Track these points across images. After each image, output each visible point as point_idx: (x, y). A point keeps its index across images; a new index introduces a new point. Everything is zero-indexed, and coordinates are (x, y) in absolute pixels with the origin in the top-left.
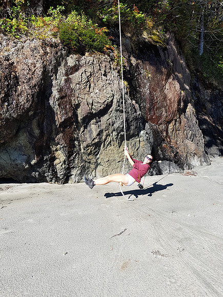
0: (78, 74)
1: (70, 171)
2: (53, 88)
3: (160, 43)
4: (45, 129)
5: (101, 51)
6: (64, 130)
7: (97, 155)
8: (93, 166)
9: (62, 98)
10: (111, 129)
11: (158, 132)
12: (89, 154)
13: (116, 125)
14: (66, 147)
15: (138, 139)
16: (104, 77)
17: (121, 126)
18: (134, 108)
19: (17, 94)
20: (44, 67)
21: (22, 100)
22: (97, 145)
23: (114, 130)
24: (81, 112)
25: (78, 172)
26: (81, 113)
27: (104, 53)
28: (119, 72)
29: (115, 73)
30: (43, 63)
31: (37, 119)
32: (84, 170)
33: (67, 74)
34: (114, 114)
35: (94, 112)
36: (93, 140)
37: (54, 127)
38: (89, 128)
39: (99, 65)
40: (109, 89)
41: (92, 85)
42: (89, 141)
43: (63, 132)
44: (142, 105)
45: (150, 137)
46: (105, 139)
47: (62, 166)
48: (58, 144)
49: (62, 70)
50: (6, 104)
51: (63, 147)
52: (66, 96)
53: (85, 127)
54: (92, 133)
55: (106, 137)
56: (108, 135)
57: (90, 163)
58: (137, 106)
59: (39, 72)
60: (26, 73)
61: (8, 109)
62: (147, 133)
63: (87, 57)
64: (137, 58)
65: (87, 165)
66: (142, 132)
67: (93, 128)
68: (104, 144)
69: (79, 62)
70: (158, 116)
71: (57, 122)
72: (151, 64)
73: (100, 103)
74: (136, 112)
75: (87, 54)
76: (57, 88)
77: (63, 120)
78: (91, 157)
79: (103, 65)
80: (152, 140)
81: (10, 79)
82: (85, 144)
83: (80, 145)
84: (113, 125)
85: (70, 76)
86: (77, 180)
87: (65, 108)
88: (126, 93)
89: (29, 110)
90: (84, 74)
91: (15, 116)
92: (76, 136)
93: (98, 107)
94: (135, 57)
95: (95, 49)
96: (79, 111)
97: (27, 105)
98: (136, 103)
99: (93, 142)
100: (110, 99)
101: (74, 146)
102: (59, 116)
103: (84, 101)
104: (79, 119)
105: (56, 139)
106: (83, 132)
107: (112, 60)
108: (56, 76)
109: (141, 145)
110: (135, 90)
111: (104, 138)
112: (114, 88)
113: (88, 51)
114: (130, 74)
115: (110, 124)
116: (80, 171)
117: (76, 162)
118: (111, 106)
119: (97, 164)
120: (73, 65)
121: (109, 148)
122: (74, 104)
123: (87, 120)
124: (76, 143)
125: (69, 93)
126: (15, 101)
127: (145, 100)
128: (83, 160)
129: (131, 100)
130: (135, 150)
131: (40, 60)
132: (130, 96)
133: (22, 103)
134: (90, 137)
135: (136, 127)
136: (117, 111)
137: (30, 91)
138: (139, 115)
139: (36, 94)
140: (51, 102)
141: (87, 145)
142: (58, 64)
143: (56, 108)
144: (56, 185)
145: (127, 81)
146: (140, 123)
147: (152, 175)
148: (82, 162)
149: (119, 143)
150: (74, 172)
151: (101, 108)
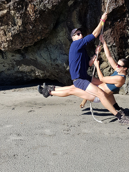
43: (111, 26)
47: (109, 71)
51: (111, 47)
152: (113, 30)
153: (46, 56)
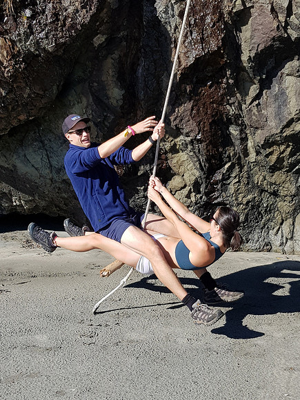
6: (195, 93)
12: (273, 169)
24: (252, 37)
31: (116, 56)
37: (166, 81)
38: (275, 88)
42: (273, 127)
43: (193, 96)
50: (28, 13)
51: (192, 142)
53: (265, 85)
57: (275, 194)
77: (191, 60)
82: (260, 137)
83: (244, 140)
96: (245, 33)
105: (172, 118)
106: (258, 97)
122: (230, 13)
124: (234, 131)
128: (252, 186)
140: (159, 7)
152: (196, 106)
153: (39, 160)
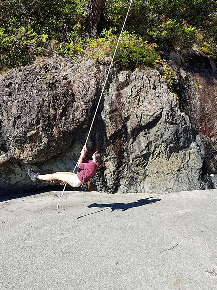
0: (128, 89)
1: (119, 182)
2: (105, 104)
3: (211, 54)
4: (97, 141)
5: (151, 66)
6: (114, 142)
7: (145, 166)
8: (141, 178)
9: (113, 112)
10: (160, 141)
11: (210, 144)
12: (137, 166)
13: (165, 138)
14: (115, 158)
15: (188, 152)
16: (153, 91)
17: (170, 138)
18: (184, 120)
19: (73, 109)
20: (98, 84)
21: (78, 114)
22: (146, 157)
23: (163, 142)
25: (127, 183)
26: (130, 126)
27: (154, 68)
28: (168, 85)
29: (164, 87)
30: (96, 80)
32: (132, 181)
33: (118, 90)
34: (163, 126)
35: (143, 124)
36: (142, 152)
37: (105, 139)
38: (137, 140)
39: (149, 80)
40: (158, 102)
41: (141, 99)
42: (138, 153)
44: (192, 117)
45: (201, 150)
46: (154, 151)
47: (111, 176)
48: (109, 155)
49: (113, 86)
50: (64, 118)
52: (116, 110)
53: (134, 139)
54: (140, 145)
55: (155, 149)
56: (157, 147)
57: (138, 174)
58: (187, 118)
59: (93, 89)
60: (81, 91)
61: (65, 123)
62: (197, 145)
63: (137, 73)
64: (187, 70)
65: (136, 176)
66: (192, 144)
67: (142, 140)
68: (153, 156)
69: (129, 78)
70: (210, 128)
71: (108, 135)
72: (201, 76)
73: (149, 116)
74: (185, 124)
75: (137, 70)
76: (108, 103)
77: (113, 132)
78: (139, 168)
79: (153, 79)
80: (203, 153)
81: (68, 97)
82: (133, 156)
83: (128, 157)
84: (161, 137)
85: (121, 92)
86: (125, 191)
87: (115, 121)
88: (176, 106)
89: (83, 123)
90: (133, 89)
91: (71, 130)
92: (125, 148)
93: (146, 120)
94: (184, 70)
95: (144, 64)
96: (128, 124)
97: (82, 120)
98: (186, 115)
99: (142, 154)
100: (159, 112)
101: (123, 158)
102: (110, 129)
103: (133, 114)
104: (129, 131)
105: (107, 150)
106: (132, 143)
107: (162, 74)
108: (108, 91)
109: (191, 157)
110: (185, 102)
111: (152, 150)
112: (163, 101)
113: (138, 67)
114: (180, 86)
115: (158, 136)
116: (129, 182)
117: (125, 173)
118: (160, 118)
119: (145, 176)
120: (124, 81)
121: (157, 160)
122: (124, 118)
123: (136, 133)
124: (125, 154)
125: (119, 107)
126: (71, 116)
127: (195, 112)
128: (131, 172)
129: (181, 112)
130: (185, 162)
131: (94, 78)
132: (180, 108)
133: (78, 117)
134: (139, 148)
135: (186, 139)
136: (166, 123)
137: (84, 107)
138: (189, 127)
139: (90, 109)
140: (103, 116)
141: (136, 157)
142: (110, 81)
143: (107, 121)
144: (106, 194)
145: (176, 93)
146: (190, 135)
147: (203, 189)
148: (130, 173)
149: (168, 155)
150: (123, 182)
151: (150, 121)
152: (114, 146)
